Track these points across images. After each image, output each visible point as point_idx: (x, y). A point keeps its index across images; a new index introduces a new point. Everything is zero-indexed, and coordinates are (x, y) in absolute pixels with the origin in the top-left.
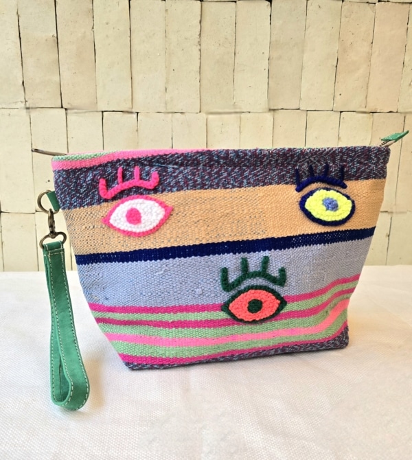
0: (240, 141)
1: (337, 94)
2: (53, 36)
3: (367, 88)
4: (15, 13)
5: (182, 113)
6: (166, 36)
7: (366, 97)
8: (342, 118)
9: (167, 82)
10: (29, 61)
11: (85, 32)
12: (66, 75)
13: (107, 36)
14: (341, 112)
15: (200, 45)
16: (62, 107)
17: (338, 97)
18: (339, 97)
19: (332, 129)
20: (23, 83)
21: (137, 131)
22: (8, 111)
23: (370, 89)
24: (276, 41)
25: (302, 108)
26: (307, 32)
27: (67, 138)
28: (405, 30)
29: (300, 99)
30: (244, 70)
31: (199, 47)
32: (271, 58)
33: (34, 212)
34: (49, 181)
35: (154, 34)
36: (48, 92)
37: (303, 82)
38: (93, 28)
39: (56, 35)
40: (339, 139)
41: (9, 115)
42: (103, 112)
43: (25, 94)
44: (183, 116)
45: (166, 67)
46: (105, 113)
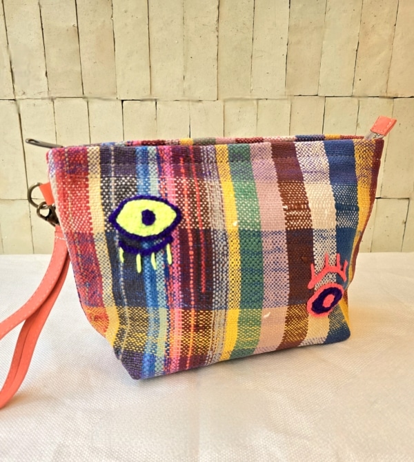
1: (357, 79)
2: (73, 26)
3: (389, 73)
4: (37, 4)
5: (200, 101)
6: (183, 23)
7: (387, 82)
8: (361, 103)
9: (185, 69)
10: (52, 52)
11: (104, 21)
12: (87, 65)
13: (126, 25)
15: (218, 31)
17: (357, 83)
18: (359, 82)
19: (351, 115)
20: (46, 73)
21: (156, 119)
22: (33, 101)
23: (392, 73)
24: (295, 25)
25: (320, 94)
26: (327, 15)
27: (89, 127)
29: (319, 85)
30: (262, 56)
31: (217, 33)
32: (290, 43)
35: (172, 21)
36: (70, 81)
37: (322, 67)
38: (112, 17)
39: (76, 25)
40: (357, 125)
41: (34, 105)
42: (122, 101)
43: (48, 84)
44: (200, 104)
45: (184, 55)
46: (124, 102)
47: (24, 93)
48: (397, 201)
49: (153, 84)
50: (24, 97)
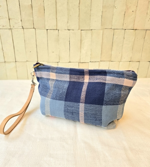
0: (92, 39)
1: (124, 24)
2: (30, 4)
3: (134, 22)
5: (73, 30)
6: (68, 4)
7: (134, 25)
8: (125, 31)
9: (68, 19)
10: (23, 13)
11: (41, 3)
12: (35, 18)
13: (48, 4)
14: (125, 30)
15: (79, 7)
16: (34, 28)
17: (124, 25)
18: (125, 24)
19: (122, 35)
20: (21, 20)
21: (58, 36)
24: (105, 6)
25: (112, 28)
26: (115, 3)
27: (36, 38)
28: (149, 2)
29: (112, 25)
30: (94, 16)
31: (79, 8)
32: (103, 11)
33: (26, 61)
34: (31, 52)
35: (64, 3)
36: (29, 23)
37: (113, 19)
38: (44, 2)
39: (31, 4)
40: (124, 38)
41: (17, 31)
42: (47, 30)
43: (22, 24)
44: (73, 31)
45: (68, 15)
46: (48, 30)
47: (14, 27)
48: (135, 62)
49: (57, 24)
50: (14, 28)
